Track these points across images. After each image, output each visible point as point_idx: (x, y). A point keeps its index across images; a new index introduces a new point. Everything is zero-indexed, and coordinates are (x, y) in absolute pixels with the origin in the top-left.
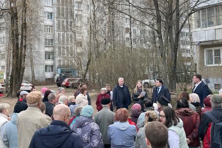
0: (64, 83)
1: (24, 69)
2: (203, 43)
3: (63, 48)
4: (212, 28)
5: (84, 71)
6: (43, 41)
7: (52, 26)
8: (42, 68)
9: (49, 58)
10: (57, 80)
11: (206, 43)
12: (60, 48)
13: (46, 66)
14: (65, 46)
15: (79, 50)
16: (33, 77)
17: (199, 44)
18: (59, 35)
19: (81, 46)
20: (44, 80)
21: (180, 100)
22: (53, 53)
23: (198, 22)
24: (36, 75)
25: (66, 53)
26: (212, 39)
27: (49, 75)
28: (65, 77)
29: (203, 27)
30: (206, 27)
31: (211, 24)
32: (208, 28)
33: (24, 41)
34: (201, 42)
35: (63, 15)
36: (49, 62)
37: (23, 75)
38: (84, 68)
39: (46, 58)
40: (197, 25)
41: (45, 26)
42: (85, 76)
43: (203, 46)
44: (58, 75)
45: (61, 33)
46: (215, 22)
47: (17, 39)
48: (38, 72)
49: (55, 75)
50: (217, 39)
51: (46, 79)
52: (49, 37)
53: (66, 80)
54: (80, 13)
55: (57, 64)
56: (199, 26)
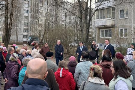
0: (32, 44)
1: (10, 35)
2: (100, 27)
3: (33, 27)
4: (104, 19)
5: (42, 39)
6: (23, 23)
7: (27, 17)
8: (22, 36)
9: (26, 32)
10: (29, 42)
11: (101, 27)
12: (31, 27)
13: (24, 35)
14: (34, 26)
15: (40, 29)
16: (17, 40)
17: (98, 27)
18: (31, 21)
19: (41, 27)
20: (22, 42)
21: (106, 55)
22: (27, 29)
23: (98, 16)
24: (19, 40)
25: (34, 29)
26: (104, 25)
27: (25, 40)
28: (32, 41)
29: (100, 19)
30: (102, 19)
31: (104, 17)
32: (103, 19)
33: (11, 21)
34: (99, 26)
35: (33, 12)
36: (26, 34)
37: (10, 39)
38: (42, 37)
39: (24, 32)
40: (97, 18)
41: (24, 16)
42: (42, 41)
43: (100, 28)
44: (29, 40)
45: (32, 20)
46: (106, 16)
47: (8, 20)
48: (20, 38)
49: (28, 40)
50: (107, 25)
51: (24, 42)
52: (26, 22)
53: (33, 42)
54: (42, 11)
55: (29, 35)
56: (98, 18)
